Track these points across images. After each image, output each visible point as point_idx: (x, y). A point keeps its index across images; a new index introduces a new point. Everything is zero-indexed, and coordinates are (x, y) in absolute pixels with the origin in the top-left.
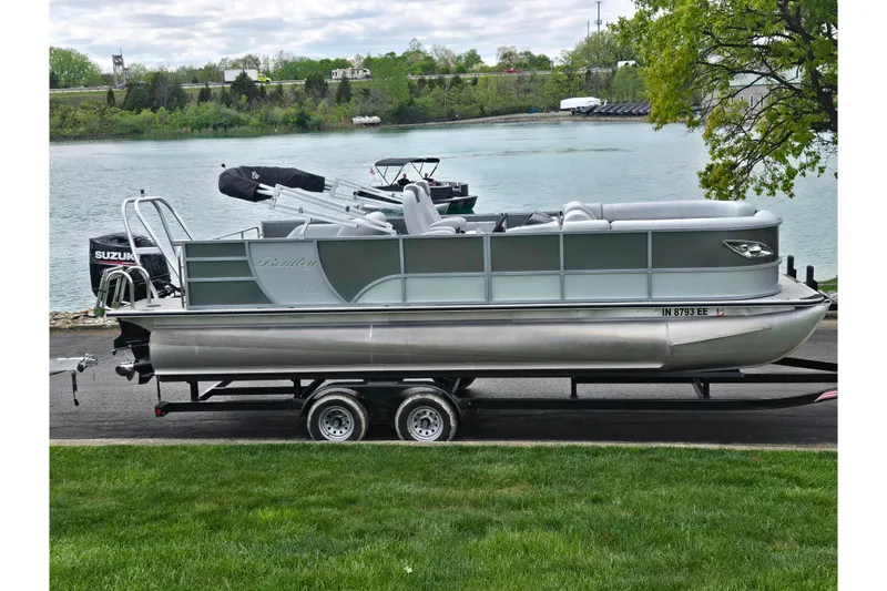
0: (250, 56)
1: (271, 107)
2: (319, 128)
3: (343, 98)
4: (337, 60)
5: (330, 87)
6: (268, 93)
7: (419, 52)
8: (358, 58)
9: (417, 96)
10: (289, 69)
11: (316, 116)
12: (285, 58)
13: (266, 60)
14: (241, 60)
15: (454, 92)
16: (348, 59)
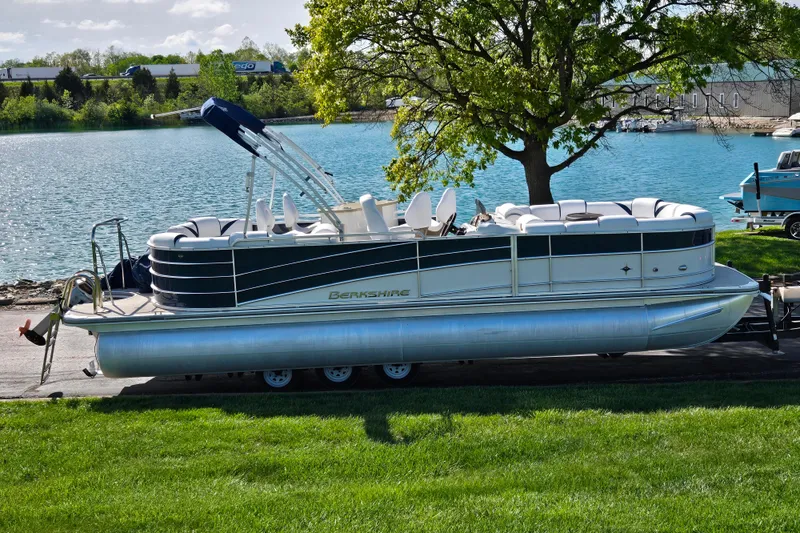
0: (80, 51)
1: (96, 102)
2: (144, 124)
3: (171, 94)
4: (170, 56)
5: (158, 83)
6: (94, 89)
7: (251, 50)
8: (191, 54)
9: (246, 94)
10: (120, 63)
11: (142, 111)
12: (116, 54)
13: (97, 55)
14: (71, 55)
15: (282, 89)
16: (181, 56)
